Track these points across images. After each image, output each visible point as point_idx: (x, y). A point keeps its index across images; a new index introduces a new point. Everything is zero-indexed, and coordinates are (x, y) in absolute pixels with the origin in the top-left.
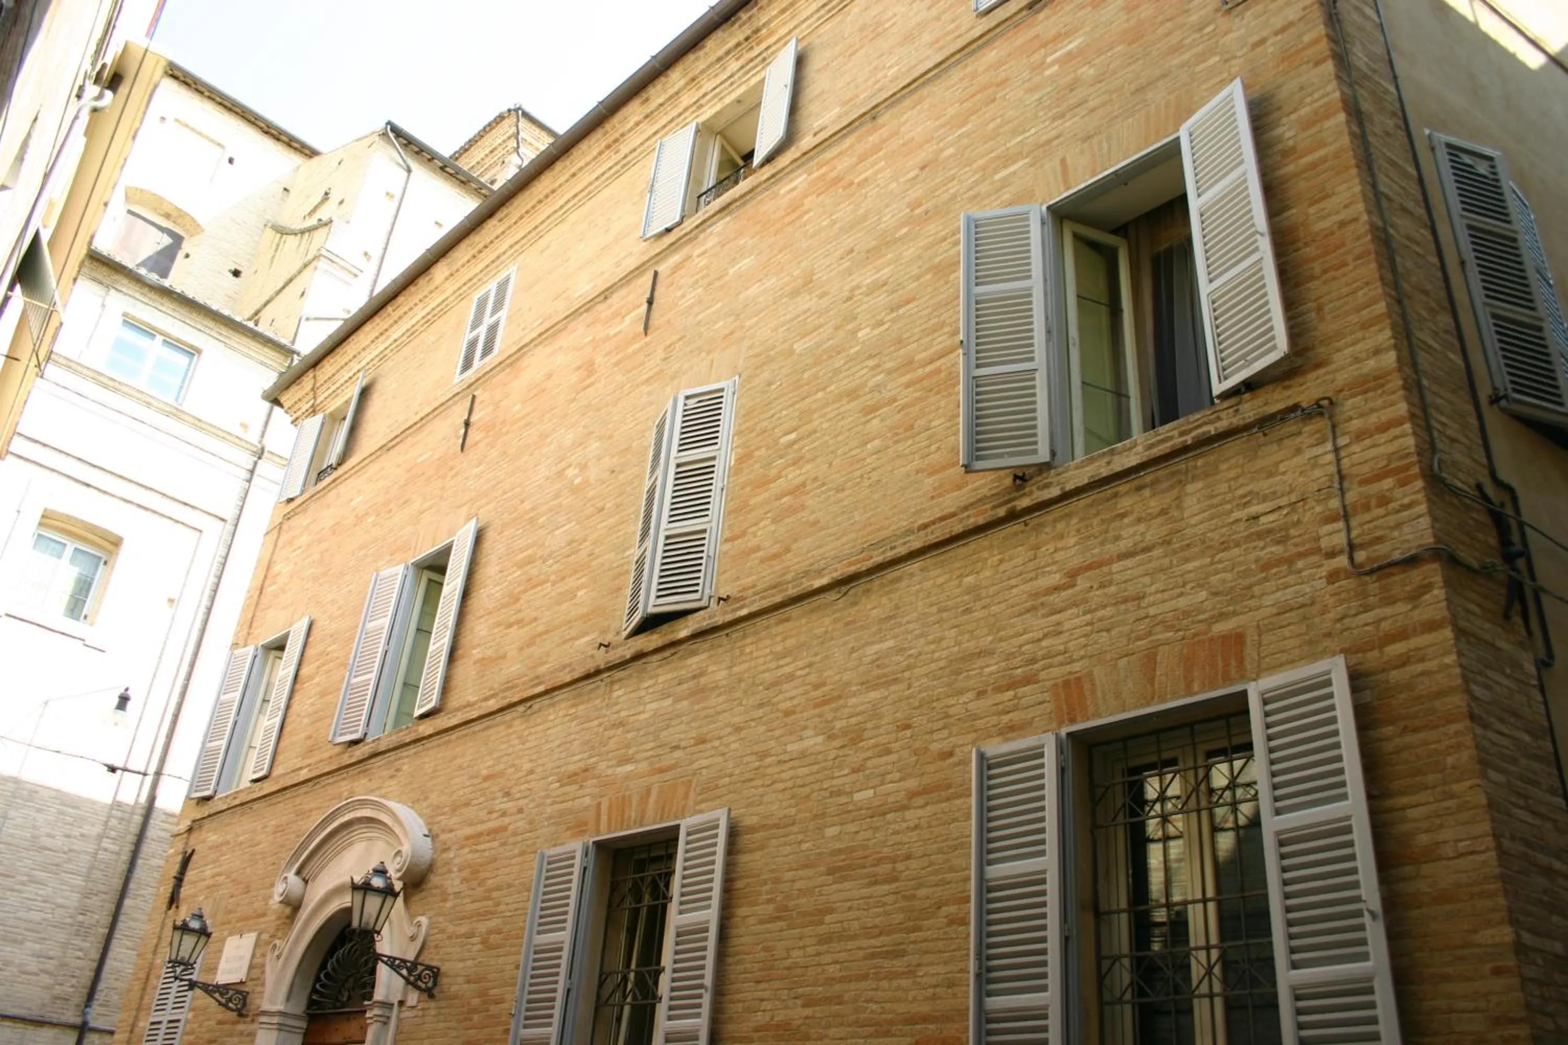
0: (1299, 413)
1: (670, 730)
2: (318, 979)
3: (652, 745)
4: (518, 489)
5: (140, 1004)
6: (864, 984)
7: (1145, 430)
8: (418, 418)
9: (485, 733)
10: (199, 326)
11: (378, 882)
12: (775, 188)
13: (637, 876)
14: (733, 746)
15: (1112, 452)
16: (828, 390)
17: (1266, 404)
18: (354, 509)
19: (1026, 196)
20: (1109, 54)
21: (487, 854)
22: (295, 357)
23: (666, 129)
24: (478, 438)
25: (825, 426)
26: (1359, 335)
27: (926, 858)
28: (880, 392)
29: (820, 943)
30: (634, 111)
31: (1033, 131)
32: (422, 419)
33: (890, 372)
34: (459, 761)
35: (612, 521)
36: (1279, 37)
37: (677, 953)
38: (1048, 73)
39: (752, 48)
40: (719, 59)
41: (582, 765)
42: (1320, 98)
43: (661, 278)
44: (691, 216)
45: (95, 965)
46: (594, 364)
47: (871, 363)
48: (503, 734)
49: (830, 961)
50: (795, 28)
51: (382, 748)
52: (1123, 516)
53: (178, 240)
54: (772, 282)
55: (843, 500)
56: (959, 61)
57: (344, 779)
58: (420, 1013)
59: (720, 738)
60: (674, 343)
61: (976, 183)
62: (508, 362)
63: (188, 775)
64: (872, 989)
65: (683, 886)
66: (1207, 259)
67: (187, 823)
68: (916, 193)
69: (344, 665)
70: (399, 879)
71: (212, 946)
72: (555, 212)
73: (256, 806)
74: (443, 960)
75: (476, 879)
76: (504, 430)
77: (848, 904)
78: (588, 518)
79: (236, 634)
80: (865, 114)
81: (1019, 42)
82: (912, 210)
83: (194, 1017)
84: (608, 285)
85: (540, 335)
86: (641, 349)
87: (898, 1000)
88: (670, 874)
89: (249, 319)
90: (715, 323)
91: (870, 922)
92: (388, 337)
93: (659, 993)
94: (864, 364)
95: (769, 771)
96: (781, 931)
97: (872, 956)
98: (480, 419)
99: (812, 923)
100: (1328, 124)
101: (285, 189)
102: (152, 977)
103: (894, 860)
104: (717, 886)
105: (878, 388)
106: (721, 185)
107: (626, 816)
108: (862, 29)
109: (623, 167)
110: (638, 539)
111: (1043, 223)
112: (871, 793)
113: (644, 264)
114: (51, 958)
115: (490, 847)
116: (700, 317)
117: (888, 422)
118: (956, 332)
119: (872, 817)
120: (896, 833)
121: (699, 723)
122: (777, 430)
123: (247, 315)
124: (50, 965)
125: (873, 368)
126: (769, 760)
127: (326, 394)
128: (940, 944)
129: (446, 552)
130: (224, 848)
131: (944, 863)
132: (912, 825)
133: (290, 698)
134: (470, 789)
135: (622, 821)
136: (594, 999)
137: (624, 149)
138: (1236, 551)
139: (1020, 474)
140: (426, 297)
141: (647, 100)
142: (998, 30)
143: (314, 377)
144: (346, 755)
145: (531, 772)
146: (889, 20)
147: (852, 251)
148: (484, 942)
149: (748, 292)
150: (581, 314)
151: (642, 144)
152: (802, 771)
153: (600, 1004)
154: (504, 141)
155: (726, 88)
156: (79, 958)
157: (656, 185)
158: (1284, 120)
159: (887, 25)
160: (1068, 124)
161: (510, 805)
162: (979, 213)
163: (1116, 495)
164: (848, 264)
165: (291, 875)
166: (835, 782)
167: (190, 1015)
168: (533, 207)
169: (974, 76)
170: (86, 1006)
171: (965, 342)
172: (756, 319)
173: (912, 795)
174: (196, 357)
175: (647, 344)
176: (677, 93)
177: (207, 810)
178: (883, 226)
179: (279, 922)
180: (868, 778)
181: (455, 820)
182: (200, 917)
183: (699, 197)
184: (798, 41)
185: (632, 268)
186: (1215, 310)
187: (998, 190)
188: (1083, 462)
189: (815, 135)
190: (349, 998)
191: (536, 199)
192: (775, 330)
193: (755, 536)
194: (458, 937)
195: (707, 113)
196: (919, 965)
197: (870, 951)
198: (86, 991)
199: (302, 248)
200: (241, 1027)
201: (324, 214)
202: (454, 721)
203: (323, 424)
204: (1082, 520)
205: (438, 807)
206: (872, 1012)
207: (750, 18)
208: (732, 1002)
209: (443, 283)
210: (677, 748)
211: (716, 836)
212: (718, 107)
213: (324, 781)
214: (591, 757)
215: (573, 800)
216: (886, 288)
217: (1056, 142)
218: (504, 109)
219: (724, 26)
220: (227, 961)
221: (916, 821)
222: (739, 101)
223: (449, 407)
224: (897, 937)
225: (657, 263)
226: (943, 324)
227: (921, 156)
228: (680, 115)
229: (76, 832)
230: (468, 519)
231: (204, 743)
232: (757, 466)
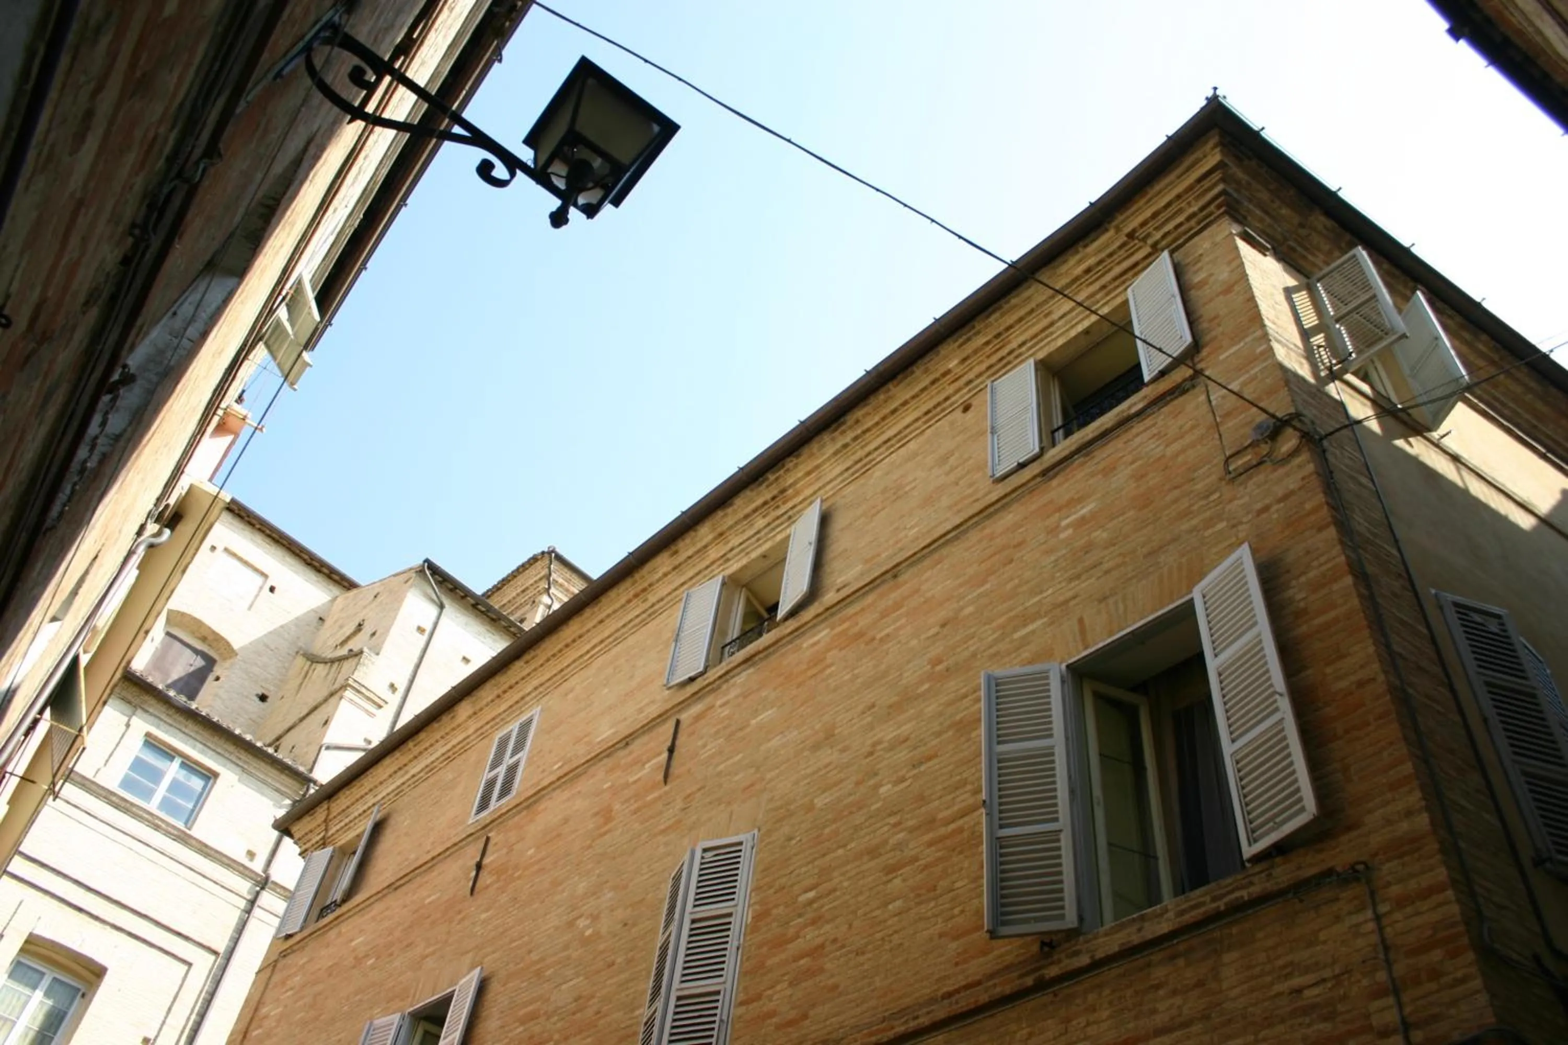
0: (1335, 878)
4: (526, 939)
7: (1176, 895)
8: (429, 857)
10: (219, 750)
12: (798, 642)
15: (1142, 918)
16: (849, 847)
17: (1299, 868)
18: (354, 950)
19: (1046, 654)
20: (1121, 519)
22: (312, 785)
23: (694, 581)
24: (488, 882)
25: (846, 884)
26: (1389, 796)
28: (902, 851)
30: (663, 563)
31: (1050, 591)
32: (433, 858)
33: (912, 830)
35: (623, 976)
36: (1282, 505)
38: (1063, 536)
39: (778, 507)
40: (746, 517)
42: (1326, 563)
43: (683, 726)
44: (715, 666)
46: (611, 811)
47: (892, 820)
50: (820, 489)
52: (1157, 987)
53: (210, 663)
54: (793, 735)
55: (862, 964)
56: (977, 524)
60: (693, 793)
61: (996, 641)
62: (525, 804)
66: (1228, 719)
68: (937, 650)
72: (581, 656)
76: (517, 875)
78: (598, 972)
80: (887, 572)
81: (1033, 507)
82: (933, 667)
84: (631, 730)
85: (559, 779)
86: (660, 797)
89: (270, 745)
90: (736, 774)
92: (407, 772)
94: (887, 820)
98: (492, 862)
100: (1335, 587)
101: (321, 619)
105: (899, 846)
106: (745, 637)
108: (884, 491)
109: (650, 615)
110: (648, 998)
111: (1063, 682)
113: (667, 711)
116: (721, 767)
117: (910, 882)
118: (977, 791)
122: (796, 888)
123: (268, 741)
125: (895, 825)
127: (338, 827)
129: (446, 1002)
137: (652, 599)
138: (1280, 1028)
139: (1047, 941)
140: (447, 734)
141: (676, 552)
142: (1014, 495)
143: (328, 809)
146: (910, 483)
147: (873, 706)
149: (770, 744)
150: (601, 760)
151: (670, 594)
154: (536, 582)
155: (752, 544)
157: (682, 635)
158: (1294, 583)
159: (907, 488)
160: (1083, 585)
162: (1000, 671)
163: (1149, 965)
164: (869, 719)
168: (560, 651)
169: (992, 538)
171: (988, 802)
172: (777, 771)
174: (211, 781)
175: (666, 793)
176: (706, 547)
178: (904, 682)
183: (723, 648)
184: (822, 501)
185: (655, 715)
186: (1239, 771)
187: (1018, 649)
188: (1112, 928)
189: (838, 590)
191: (563, 644)
192: (796, 783)
193: (771, 1000)
195: (734, 567)
199: (330, 677)
201: (354, 645)
203: (332, 857)
204: (1113, 991)
207: (777, 479)
209: (466, 721)
212: (744, 561)
216: (908, 743)
217: (1072, 603)
218: (538, 551)
219: (752, 486)
222: (764, 556)
223: (462, 848)
225: (679, 711)
226: (965, 782)
227: (943, 614)
228: (707, 567)
230: (472, 968)
232: (775, 925)
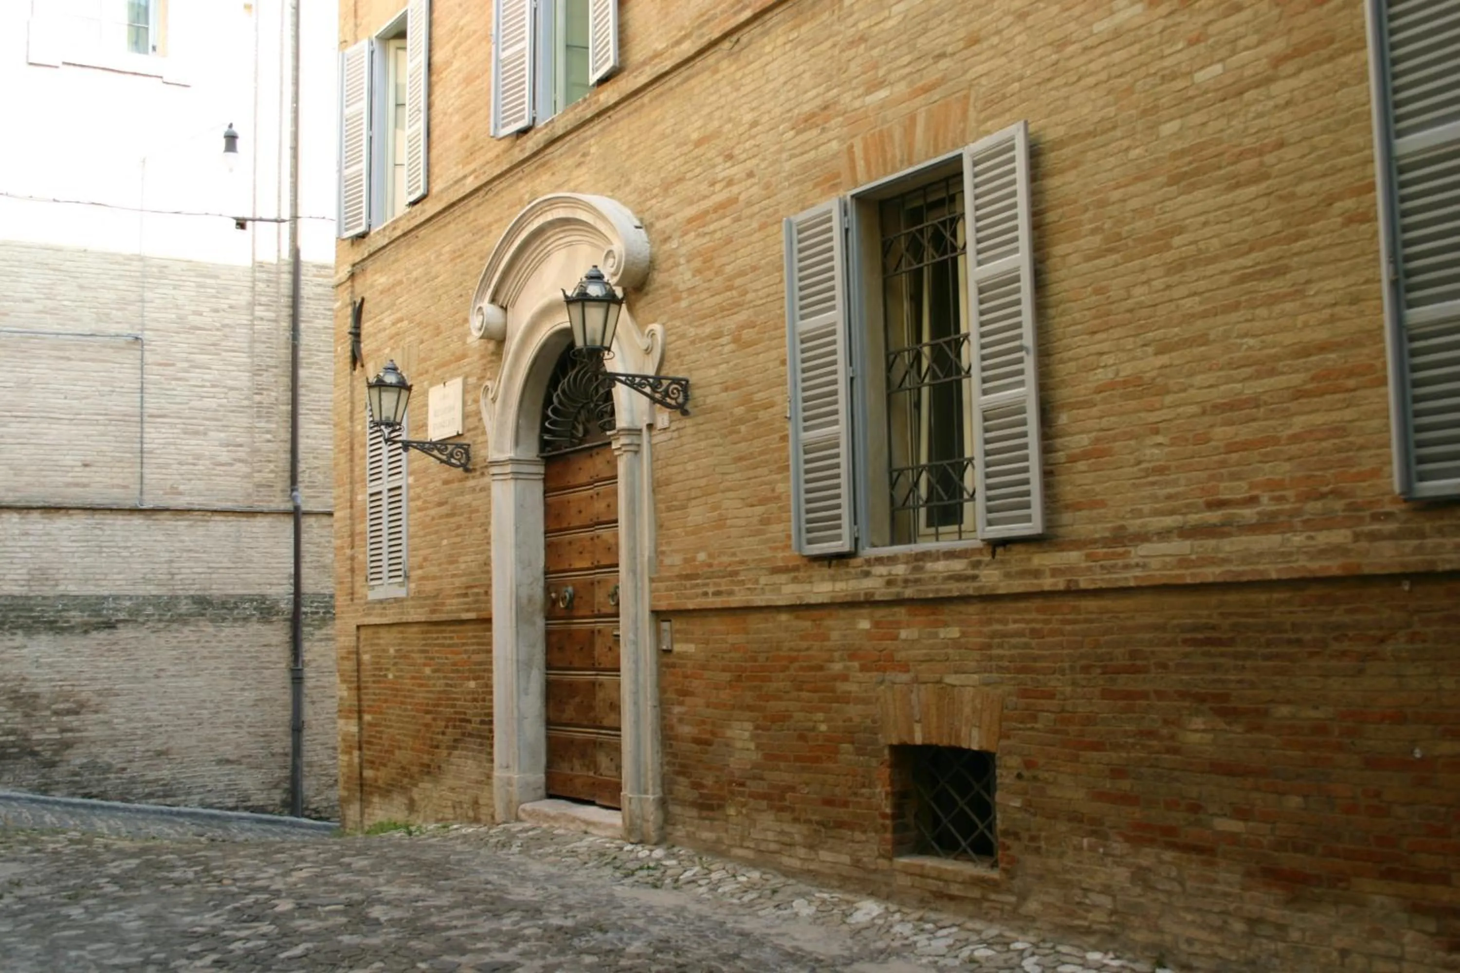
1: (929, 34)
2: (545, 417)
3: (906, 59)
5: (352, 478)
6: (1234, 317)
9: (686, 86)
11: (594, 290)
13: (913, 229)
14: (1019, 40)
21: (718, 235)
27: (1304, 143)
29: (1168, 273)
34: (658, 129)
37: (982, 313)
41: (819, 102)
45: (288, 446)
48: (709, 82)
49: (1186, 293)
51: (560, 132)
57: (520, 179)
58: (675, 434)
59: (998, 32)
63: (333, 213)
64: (1247, 321)
65: (978, 230)
67: (346, 270)
69: (487, 37)
70: (617, 284)
71: (414, 402)
73: (422, 232)
74: (690, 370)
75: (709, 269)
77: (1202, 219)
79: (342, 30)
83: (416, 481)
87: (1283, 330)
88: (956, 219)
91: (1234, 237)
93: (965, 364)
95: (1073, 63)
96: (1116, 265)
97: (1242, 279)
99: (1159, 250)
102: (356, 446)
103: (1260, 152)
104: (1023, 222)
107: (889, 156)
112: (1218, 68)
114: (241, 445)
115: (721, 226)
119: (1224, 100)
120: (1260, 115)
121: (966, 18)
124: (242, 453)
126: (1071, 49)
128: (1336, 252)
130: (398, 289)
131: (1332, 144)
132: (1281, 101)
133: (429, 95)
134: (682, 159)
135: (885, 163)
136: (884, 385)
144: (517, 150)
145: (754, 124)
148: (736, 340)
152: (1117, 56)
153: (891, 391)
156: (269, 441)
161: (736, 171)
165: (485, 304)
166: (1167, 63)
167: (411, 480)
170: (293, 490)
173: (1278, 61)
177: (364, 250)
179: (484, 361)
180: (1213, 48)
181: (669, 202)
182: (395, 369)
190: (586, 432)
194: (702, 340)
196: (1309, 282)
197: (1238, 273)
198: (287, 475)
200: (471, 483)
202: (643, 80)
205: (646, 190)
206: (1250, 348)
208: (1062, 361)
210: (942, 56)
211: (1012, 160)
213: (498, 186)
214: (828, 90)
215: (816, 148)
220: (436, 416)
221: (1287, 96)
224: (1274, 250)
229: (224, 304)
231: (340, 171)
